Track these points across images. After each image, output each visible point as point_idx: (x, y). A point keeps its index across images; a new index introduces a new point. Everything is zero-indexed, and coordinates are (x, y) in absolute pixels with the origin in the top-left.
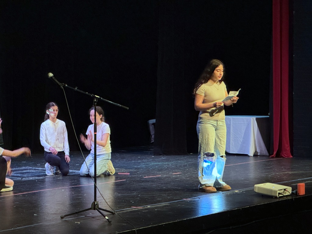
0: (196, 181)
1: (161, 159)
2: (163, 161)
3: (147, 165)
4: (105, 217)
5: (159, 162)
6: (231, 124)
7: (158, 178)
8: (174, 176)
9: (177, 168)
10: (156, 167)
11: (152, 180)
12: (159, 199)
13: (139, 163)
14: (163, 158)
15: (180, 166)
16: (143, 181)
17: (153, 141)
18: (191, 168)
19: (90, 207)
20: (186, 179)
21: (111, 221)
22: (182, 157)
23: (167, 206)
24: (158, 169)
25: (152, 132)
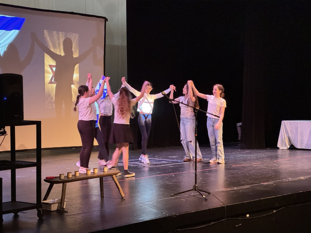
0: (271, 169)
1: (245, 152)
2: (247, 153)
3: (235, 156)
4: (203, 196)
5: (244, 154)
6: (299, 126)
7: (243, 167)
8: (255, 165)
9: (258, 159)
10: (242, 158)
11: (238, 169)
12: (243, 183)
13: (229, 155)
14: (247, 151)
15: (260, 158)
16: (232, 169)
17: (240, 139)
18: (268, 159)
19: (192, 188)
20: (263, 168)
21: (207, 199)
22: (262, 151)
23: (249, 188)
24: (243, 160)
25: (239, 132)
